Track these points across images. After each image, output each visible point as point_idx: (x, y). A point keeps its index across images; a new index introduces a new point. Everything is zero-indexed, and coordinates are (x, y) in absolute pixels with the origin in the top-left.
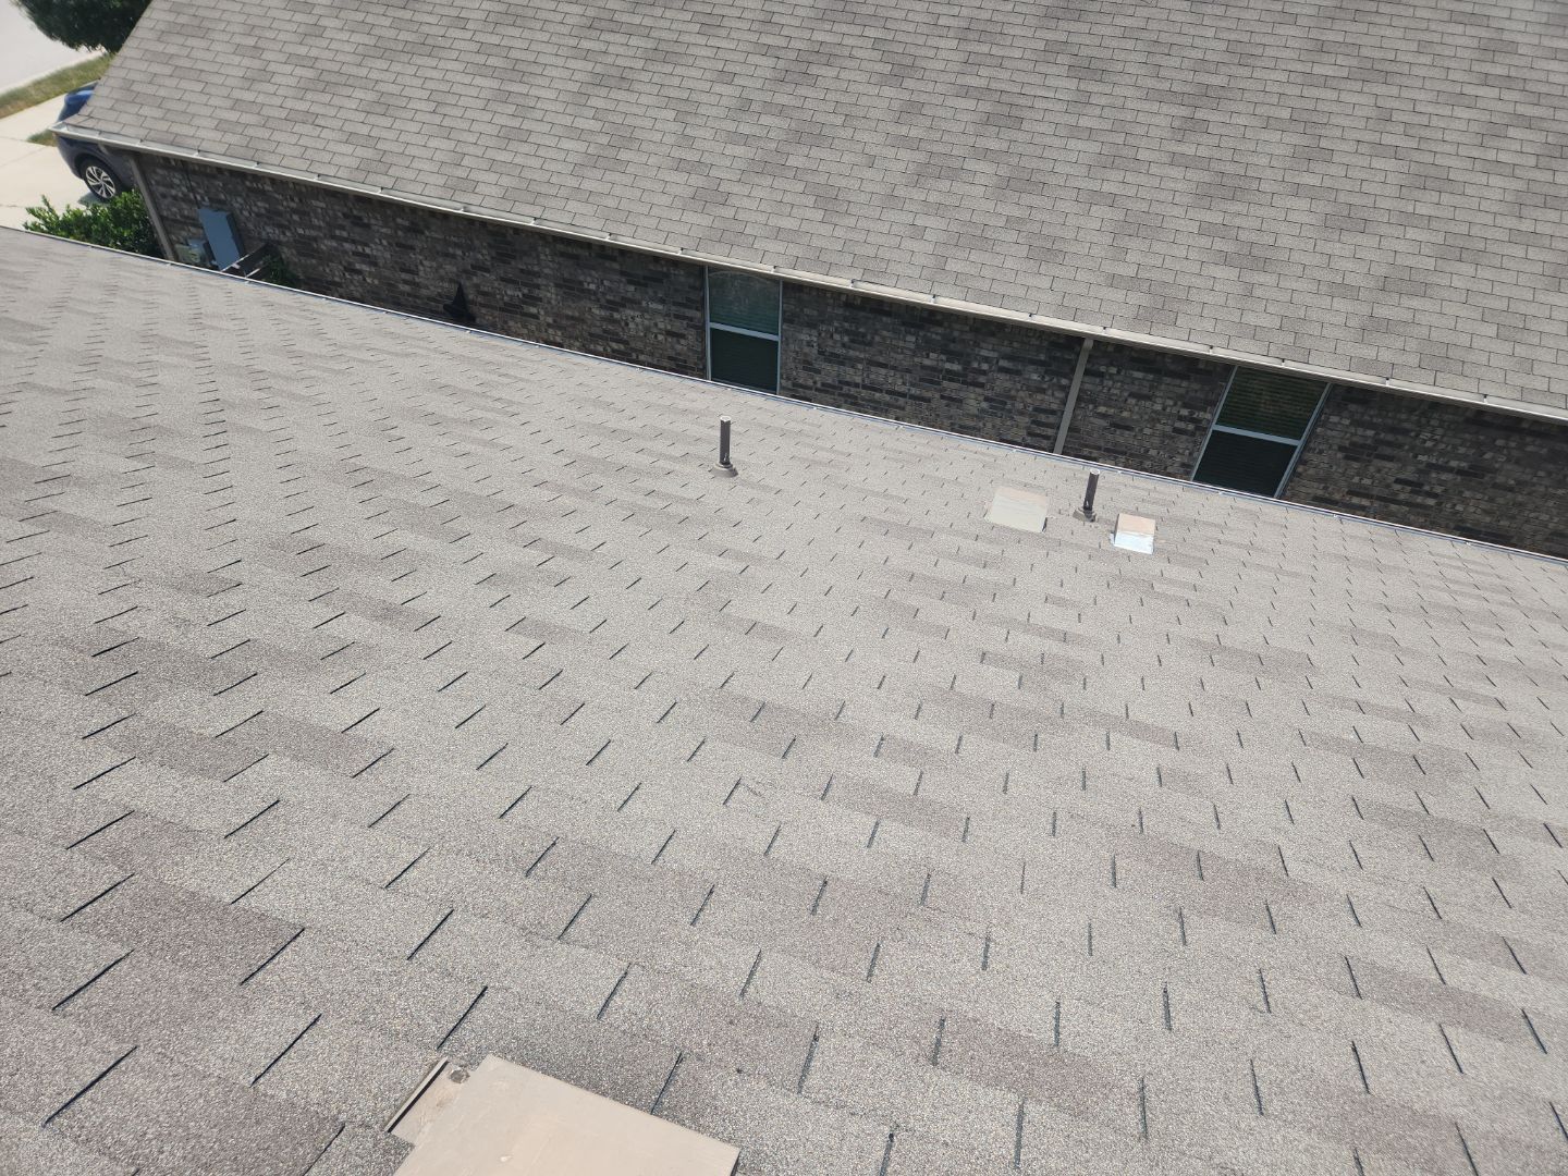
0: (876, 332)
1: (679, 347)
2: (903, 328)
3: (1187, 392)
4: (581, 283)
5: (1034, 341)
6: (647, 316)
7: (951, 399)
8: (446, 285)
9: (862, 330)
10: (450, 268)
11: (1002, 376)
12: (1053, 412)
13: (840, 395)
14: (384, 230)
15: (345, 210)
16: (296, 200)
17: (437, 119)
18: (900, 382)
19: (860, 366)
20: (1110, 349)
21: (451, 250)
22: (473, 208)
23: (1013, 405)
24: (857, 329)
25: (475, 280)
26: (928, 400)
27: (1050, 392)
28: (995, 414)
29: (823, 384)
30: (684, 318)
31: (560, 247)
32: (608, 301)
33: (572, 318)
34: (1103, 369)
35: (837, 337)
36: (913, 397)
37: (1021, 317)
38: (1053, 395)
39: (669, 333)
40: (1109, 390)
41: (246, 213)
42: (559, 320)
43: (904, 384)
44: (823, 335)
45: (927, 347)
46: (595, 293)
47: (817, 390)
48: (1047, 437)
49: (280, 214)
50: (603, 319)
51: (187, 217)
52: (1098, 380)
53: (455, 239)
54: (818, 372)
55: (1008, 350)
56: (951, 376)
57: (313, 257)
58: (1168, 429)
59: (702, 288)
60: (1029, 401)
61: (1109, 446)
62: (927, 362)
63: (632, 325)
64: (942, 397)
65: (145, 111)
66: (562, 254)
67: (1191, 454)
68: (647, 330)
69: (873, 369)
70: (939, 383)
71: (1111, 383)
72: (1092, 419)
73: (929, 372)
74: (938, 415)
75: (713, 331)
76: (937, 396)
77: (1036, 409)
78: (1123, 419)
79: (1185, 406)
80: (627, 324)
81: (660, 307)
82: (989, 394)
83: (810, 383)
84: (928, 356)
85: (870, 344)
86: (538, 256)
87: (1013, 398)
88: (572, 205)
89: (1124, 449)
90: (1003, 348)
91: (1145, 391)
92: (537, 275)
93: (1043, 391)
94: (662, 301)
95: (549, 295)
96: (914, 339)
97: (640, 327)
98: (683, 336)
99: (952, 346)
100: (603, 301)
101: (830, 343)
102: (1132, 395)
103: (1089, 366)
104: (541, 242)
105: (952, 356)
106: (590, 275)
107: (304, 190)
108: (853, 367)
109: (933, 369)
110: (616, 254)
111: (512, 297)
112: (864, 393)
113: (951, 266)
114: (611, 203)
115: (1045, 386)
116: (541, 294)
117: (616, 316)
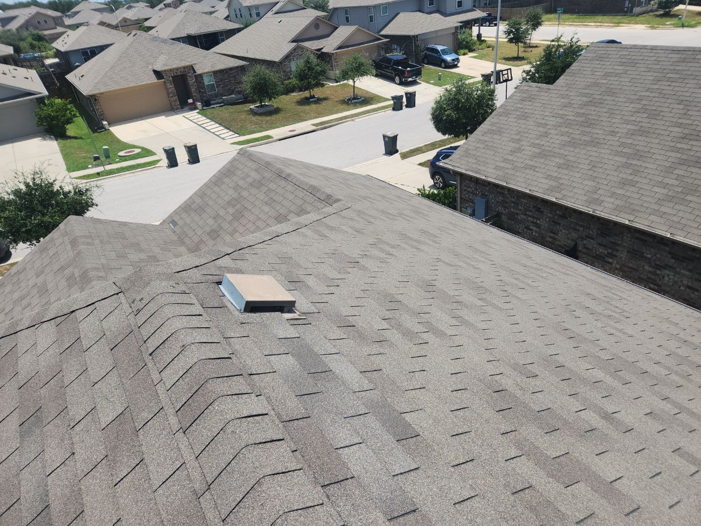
1: (692, 295)
4: (643, 253)
6: (677, 276)
8: (570, 242)
10: (574, 235)
14: (549, 215)
15: (535, 205)
16: (516, 198)
17: (591, 173)
21: (578, 228)
22: (597, 212)
25: (585, 242)
31: (637, 235)
32: (656, 264)
33: (632, 268)
39: (688, 287)
41: (493, 201)
42: (623, 267)
46: (649, 259)
49: (506, 203)
50: (649, 272)
51: (470, 199)
53: (581, 223)
57: (513, 220)
63: (666, 278)
65: (470, 160)
66: (637, 238)
68: (675, 282)
80: (663, 277)
81: (688, 273)
86: (623, 237)
88: (652, 217)
92: (619, 245)
94: (690, 271)
95: (622, 255)
97: (671, 280)
106: (650, 251)
107: (520, 195)
111: (601, 252)
114: (675, 219)
116: (618, 254)
117: (658, 272)
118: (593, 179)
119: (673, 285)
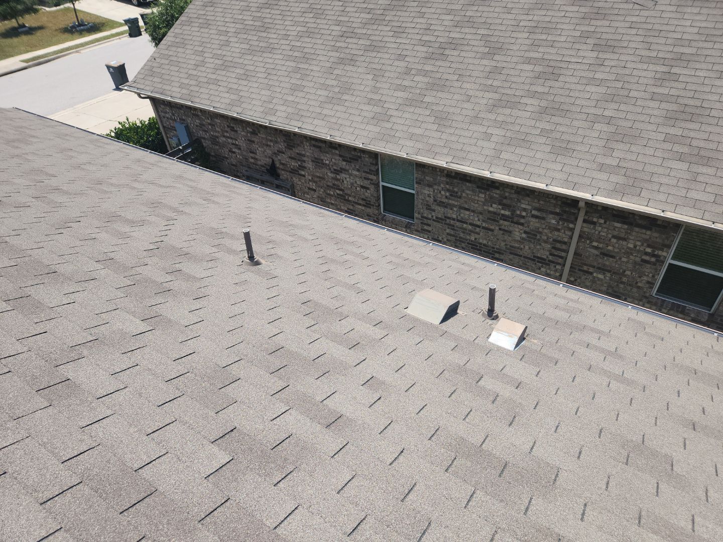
0: (463, 191)
1: (367, 194)
2: (478, 190)
3: (650, 238)
4: (322, 160)
5: (553, 201)
6: (352, 178)
7: (504, 230)
8: (268, 159)
9: (456, 190)
10: (269, 152)
11: (534, 220)
12: (565, 243)
13: (445, 224)
14: (243, 133)
15: (228, 124)
16: (210, 118)
17: (266, 81)
18: (476, 219)
19: (455, 209)
20: (600, 208)
21: (269, 143)
22: (274, 123)
23: (541, 237)
24: (453, 188)
25: (279, 158)
26: (492, 230)
27: (563, 231)
28: (531, 241)
29: (437, 218)
30: (368, 179)
31: (313, 142)
32: (335, 170)
33: (319, 177)
34: (595, 220)
35: (443, 193)
36: (484, 228)
37: (542, 186)
38: (564, 233)
39: (362, 187)
40: (600, 232)
41: (192, 125)
42: (313, 178)
43: (479, 220)
44: (436, 191)
45: (491, 201)
46: (329, 166)
47: (433, 220)
48: (561, 257)
49: (204, 125)
50: (333, 178)
51: (172, 127)
52: (592, 226)
53: (270, 138)
54: (434, 211)
55: (537, 205)
56: (504, 217)
57: (217, 145)
58: (638, 259)
59: (377, 164)
60: (550, 235)
61: (600, 266)
62: (491, 209)
63: (345, 182)
64: (500, 229)
65: (156, 79)
66: (314, 146)
67: (653, 276)
68: (352, 184)
69: (462, 211)
70: (498, 222)
71: (600, 228)
72: (589, 249)
73: (492, 215)
74: (498, 239)
75: (383, 186)
76: (497, 228)
77: (554, 240)
78: (608, 250)
79: (649, 246)
80: (343, 181)
81: (358, 173)
82: (527, 229)
83: (430, 216)
84: (491, 206)
85: (460, 197)
86: (304, 146)
87: (540, 233)
88: (315, 121)
89: (609, 268)
90: (534, 204)
91: (622, 235)
92: (304, 156)
93: (558, 230)
94: (358, 170)
95: (309, 165)
96: (483, 196)
97: (349, 183)
98: (367, 188)
99: (505, 201)
100: (332, 170)
101: (439, 195)
102: (614, 237)
103: (586, 218)
104: (305, 140)
105: (505, 206)
106: (326, 157)
107: (212, 114)
108: (451, 209)
109: (495, 213)
110: (337, 146)
111: (294, 166)
112: (458, 224)
113: (504, 156)
114: (334, 120)
115: (560, 227)
116: (306, 165)
117: (338, 177)
118: (269, 87)
119: (351, 187)
